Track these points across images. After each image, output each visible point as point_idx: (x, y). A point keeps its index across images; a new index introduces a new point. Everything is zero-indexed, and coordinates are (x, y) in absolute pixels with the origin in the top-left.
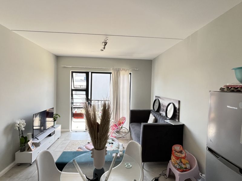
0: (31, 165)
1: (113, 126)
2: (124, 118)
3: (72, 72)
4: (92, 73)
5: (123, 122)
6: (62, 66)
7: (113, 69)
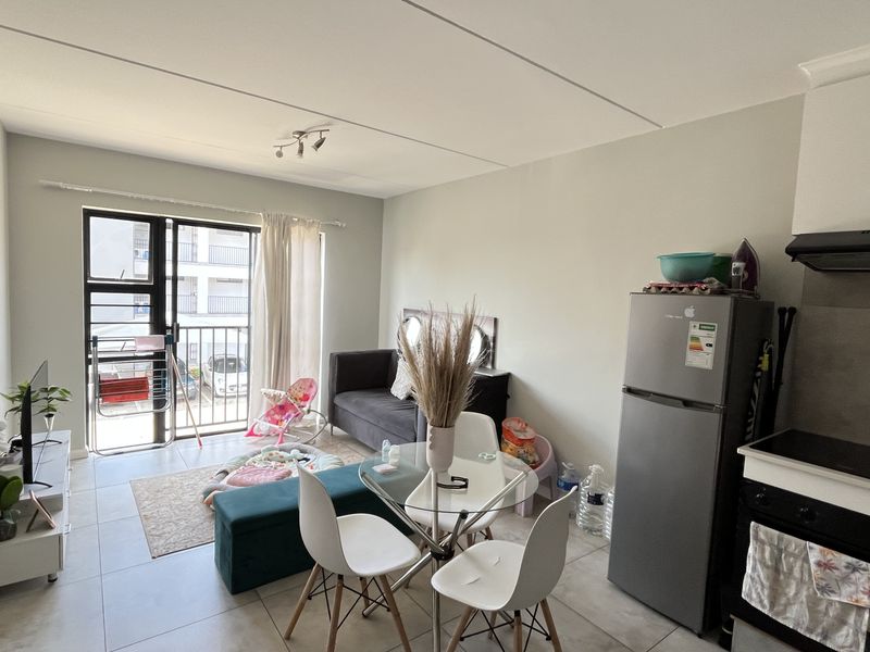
0: (52, 581)
1: (272, 412)
2: (311, 384)
3: (88, 214)
4: (177, 222)
5: (305, 395)
6: (41, 181)
7: (267, 218)
